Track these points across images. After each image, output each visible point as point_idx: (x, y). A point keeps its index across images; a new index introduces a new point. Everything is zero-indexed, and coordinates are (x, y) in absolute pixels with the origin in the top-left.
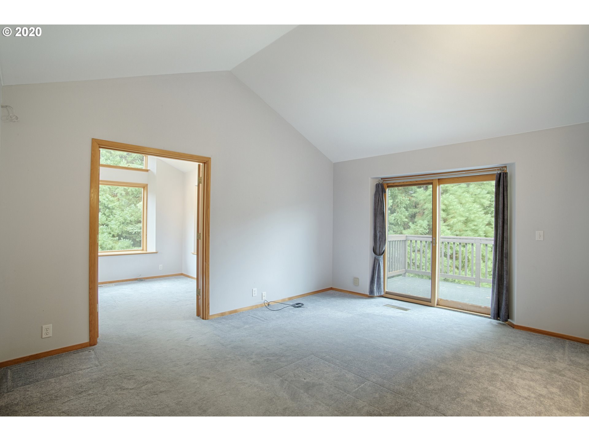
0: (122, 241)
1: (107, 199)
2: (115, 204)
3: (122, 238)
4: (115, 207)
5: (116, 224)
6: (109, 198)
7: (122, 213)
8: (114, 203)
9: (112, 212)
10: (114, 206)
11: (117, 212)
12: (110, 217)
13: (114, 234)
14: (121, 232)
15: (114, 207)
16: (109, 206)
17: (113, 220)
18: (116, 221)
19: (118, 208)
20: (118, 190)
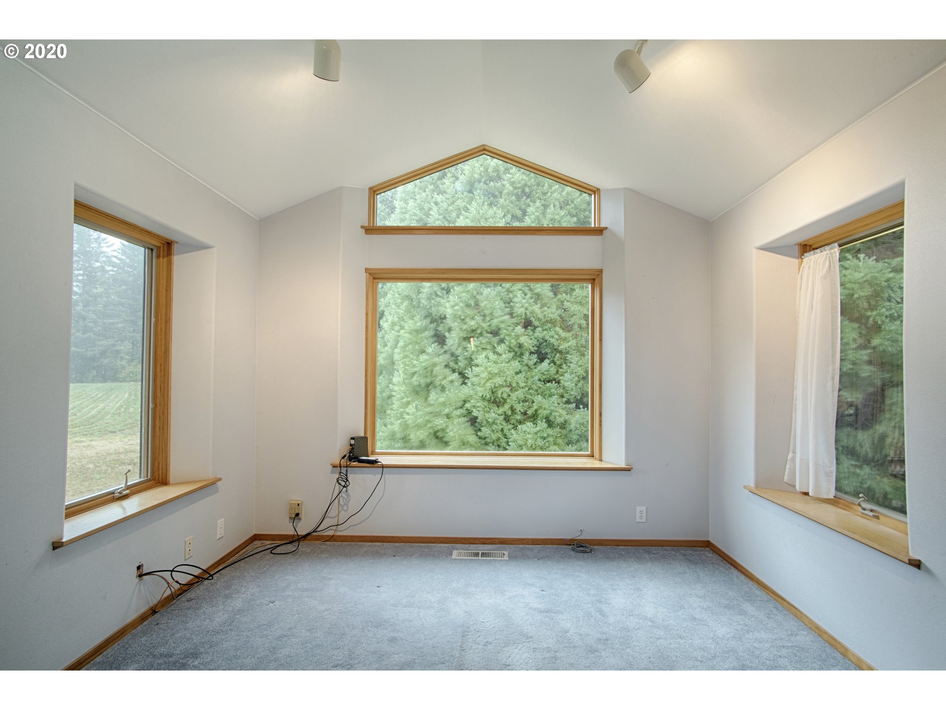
0: (582, 412)
1: (556, 337)
2: (570, 343)
3: (581, 406)
4: (570, 350)
5: (572, 380)
6: (560, 333)
7: (581, 359)
8: (568, 342)
9: (565, 359)
10: (569, 347)
11: (574, 358)
12: (562, 368)
13: (570, 397)
14: (581, 394)
15: (568, 349)
16: (561, 347)
17: (567, 372)
18: (573, 373)
19: (575, 351)
20: (575, 319)
